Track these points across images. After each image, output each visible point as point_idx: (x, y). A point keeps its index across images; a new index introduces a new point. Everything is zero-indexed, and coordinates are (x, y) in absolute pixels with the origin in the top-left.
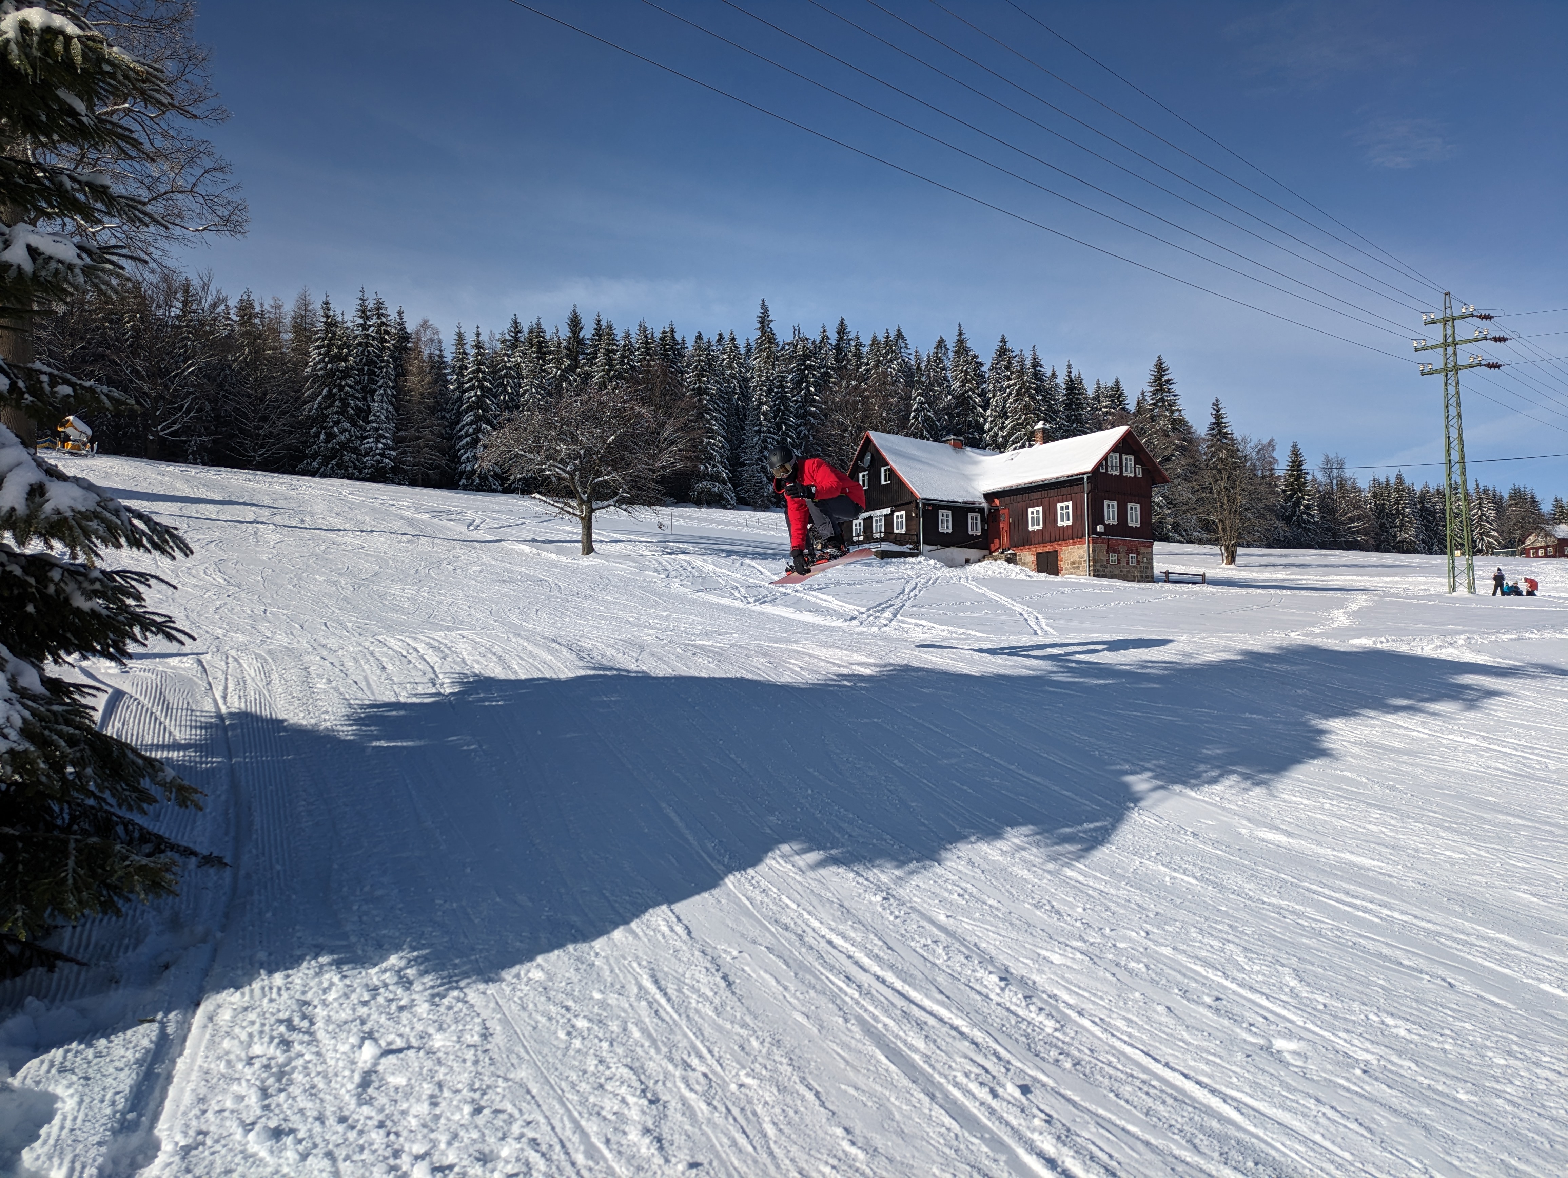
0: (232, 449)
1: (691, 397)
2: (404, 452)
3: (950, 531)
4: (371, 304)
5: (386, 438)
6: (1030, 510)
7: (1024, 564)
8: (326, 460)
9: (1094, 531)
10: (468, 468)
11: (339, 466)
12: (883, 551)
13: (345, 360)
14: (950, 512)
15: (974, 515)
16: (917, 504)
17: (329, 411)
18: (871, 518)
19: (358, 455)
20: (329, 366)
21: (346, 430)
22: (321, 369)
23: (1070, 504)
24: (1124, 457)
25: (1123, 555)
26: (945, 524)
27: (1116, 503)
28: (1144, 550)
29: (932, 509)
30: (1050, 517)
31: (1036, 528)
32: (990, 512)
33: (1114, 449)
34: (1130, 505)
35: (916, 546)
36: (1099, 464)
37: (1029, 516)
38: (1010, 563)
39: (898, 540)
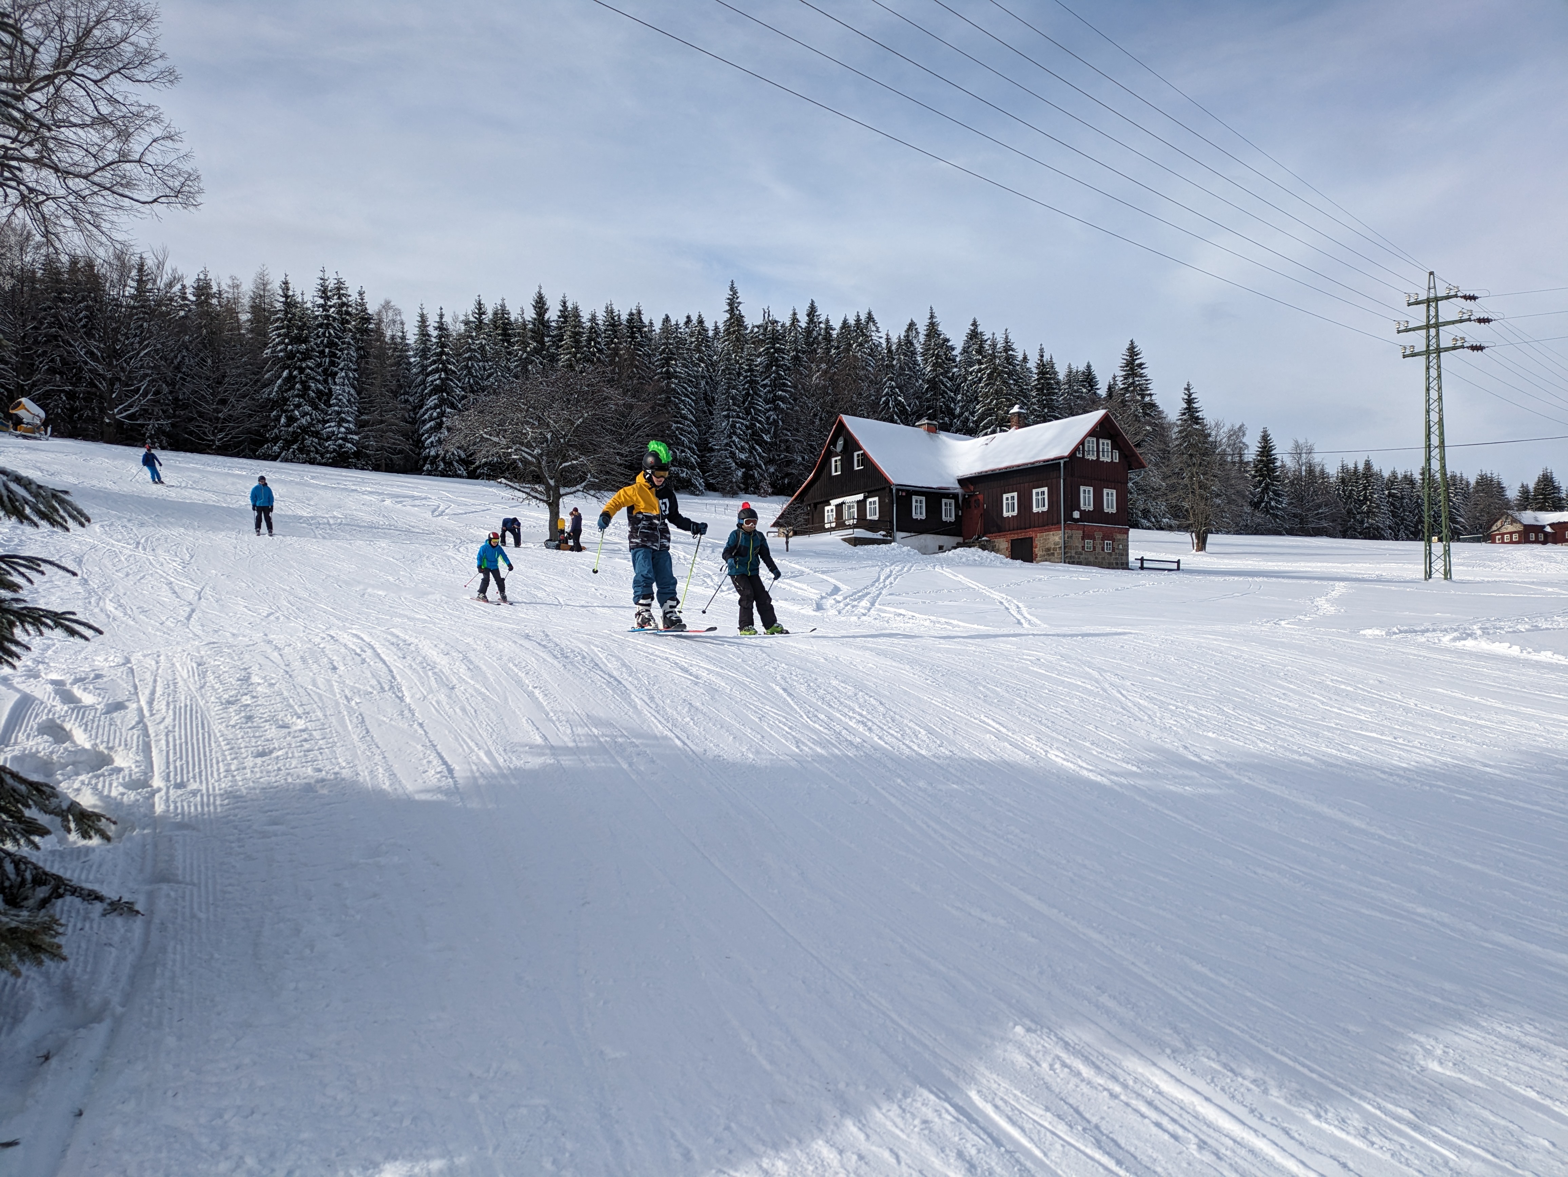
0: (191, 433)
1: (659, 380)
2: (366, 437)
3: (923, 517)
4: (331, 284)
5: (348, 422)
6: (1005, 496)
7: (997, 551)
8: (288, 444)
9: (1069, 517)
10: (433, 453)
11: (301, 450)
12: (856, 538)
13: (306, 341)
14: (923, 499)
15: (948, 501)
16: (891, 490)
17: (290, 393)
18: (843, 503)
19: (320, 439)
20: (290, 347)
21: (306, 414)
22: (281, 351)
23: (1046, 489)
24: (1101, 441)
25: (1098, 542)
26: (919, 510)
27: (1091, 489)
28: (1119, 536)
29: (906, 494)
30: (1025, 503)
31: (1010, 514)
32: (964, 499)
33: (1092, 433)
34: (1105, 491)
35: (890, 532)
36: (1076, 449)
37: (1005, 502)
38: (984, 550)
39: (871, 526)
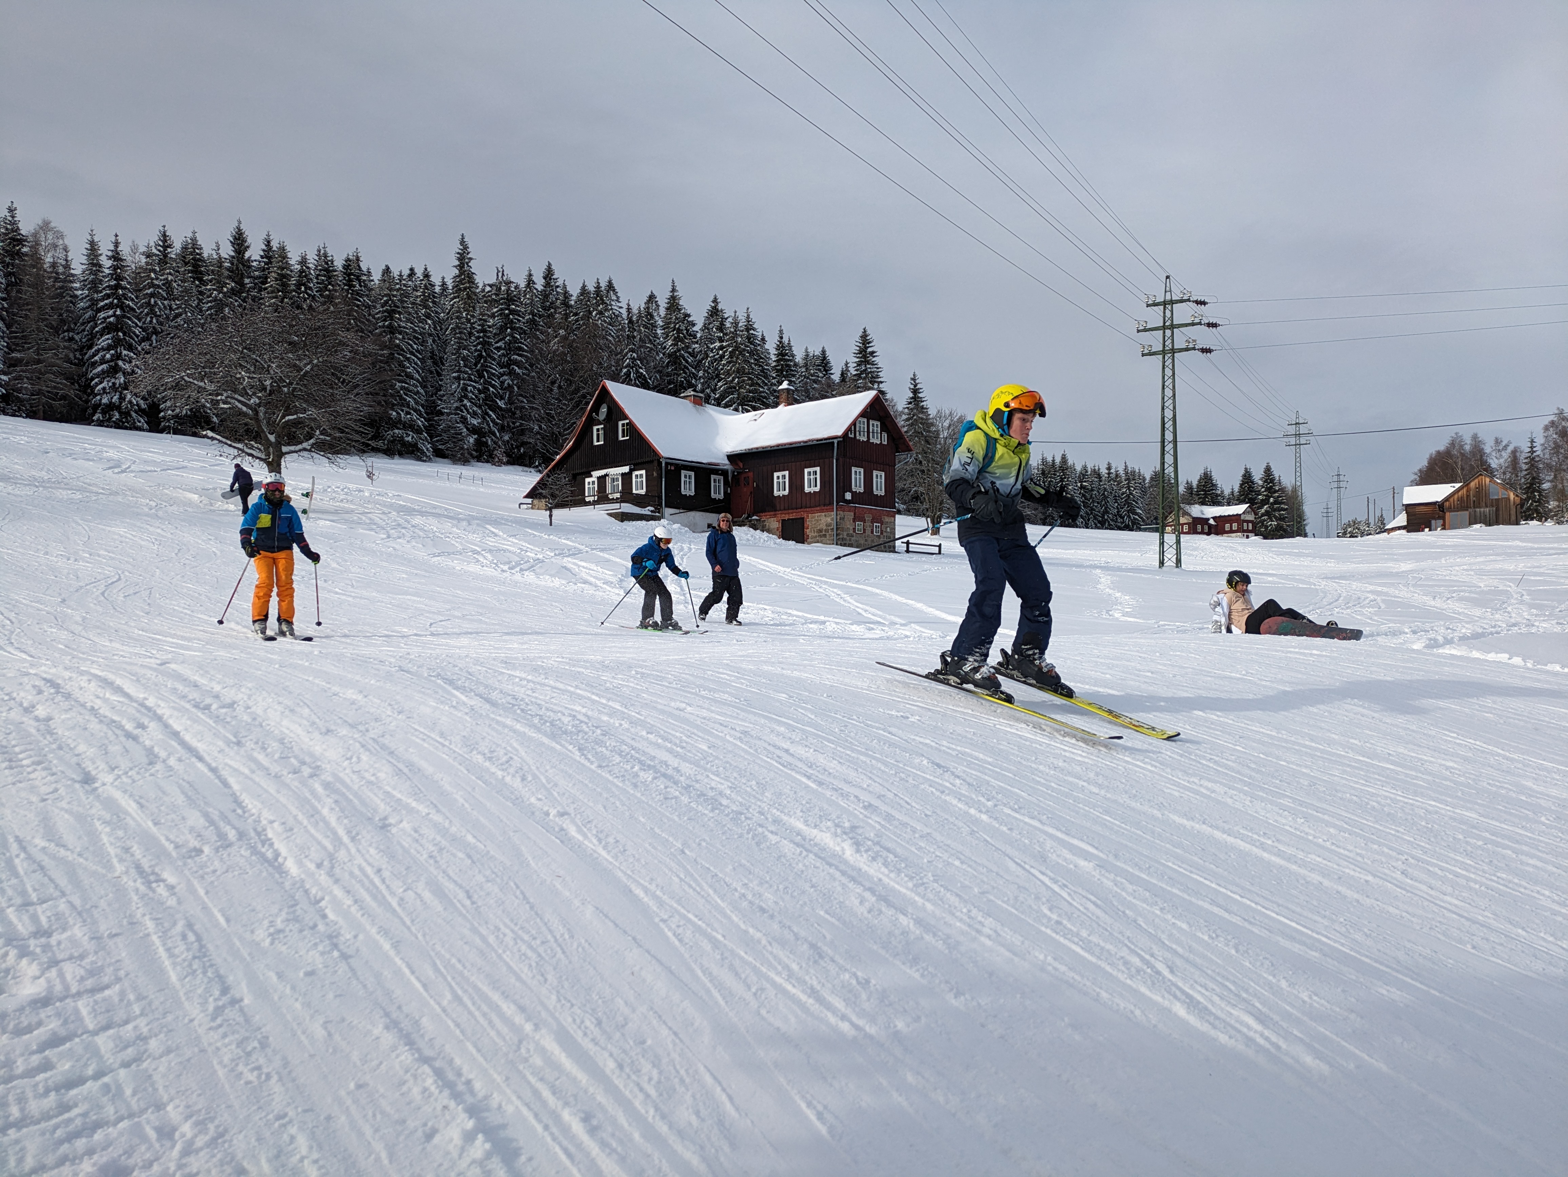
1: (380, 334)
2: (19, 378)
3: (692, 493)
6: (776, 475)
7: (769, 531)
9: (841, 498)
10: (105, 401)
12: (623, 513)
14: (692, 474)
15: (717, 477)
16: (660, 463)
18: (606, 475)
23: (818, 469)
24: (871, 422)
25: (868, 524)
26: (688, 487)
27: (862, 470)
28: (887, 519)
29: (676, 468)
30: (796, 483)
31: (782, 493)
32: (733, 476)
33: (863, 414)
34: (875, 473)
35: (658, 508)
36: (849, 429)
37: (775, 480)
38: (755, 529)
39: (639, 501)
